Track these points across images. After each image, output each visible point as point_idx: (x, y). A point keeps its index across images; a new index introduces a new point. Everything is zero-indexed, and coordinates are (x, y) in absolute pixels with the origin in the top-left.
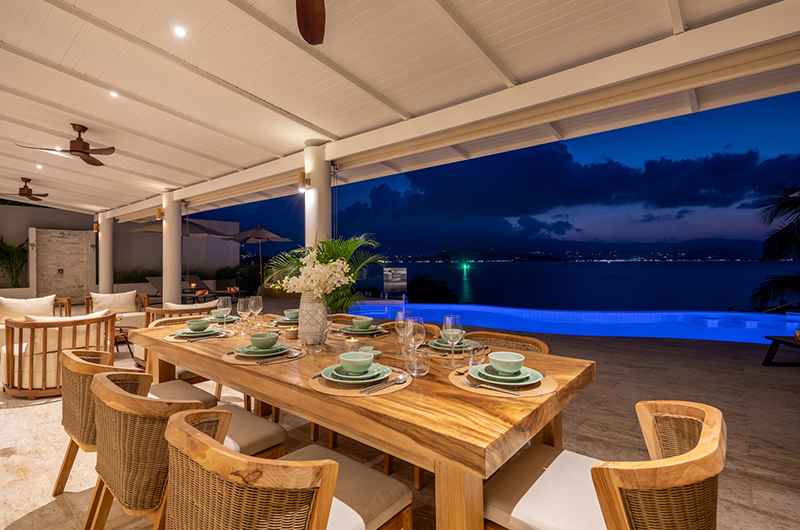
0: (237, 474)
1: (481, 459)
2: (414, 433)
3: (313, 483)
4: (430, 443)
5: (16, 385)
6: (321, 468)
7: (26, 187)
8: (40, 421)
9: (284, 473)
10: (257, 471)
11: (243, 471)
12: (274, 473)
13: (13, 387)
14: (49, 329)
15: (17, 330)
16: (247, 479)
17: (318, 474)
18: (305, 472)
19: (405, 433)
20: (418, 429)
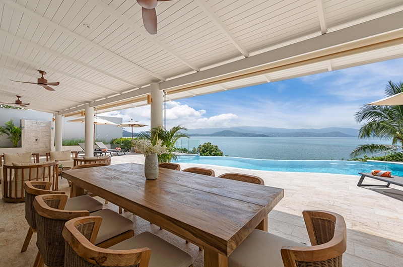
0: (93, 259)
1: (225, 246)
2: (193, 231)
3: (135, 262)
4: (201, 236)
5: (8, 196)
6: (141, 253)
7: (19, 100)
8: (19, 214)
9: (119, 258)
10: (104, 257)
11: (96, 257)
12: (113, 258)
13: (7, 197)
14: (24, 169)
15: (8, 170)
16: (98, 262)
17: (139, 257)
18: (131, 257)
19: (188, 230)
20: (194, 229)
